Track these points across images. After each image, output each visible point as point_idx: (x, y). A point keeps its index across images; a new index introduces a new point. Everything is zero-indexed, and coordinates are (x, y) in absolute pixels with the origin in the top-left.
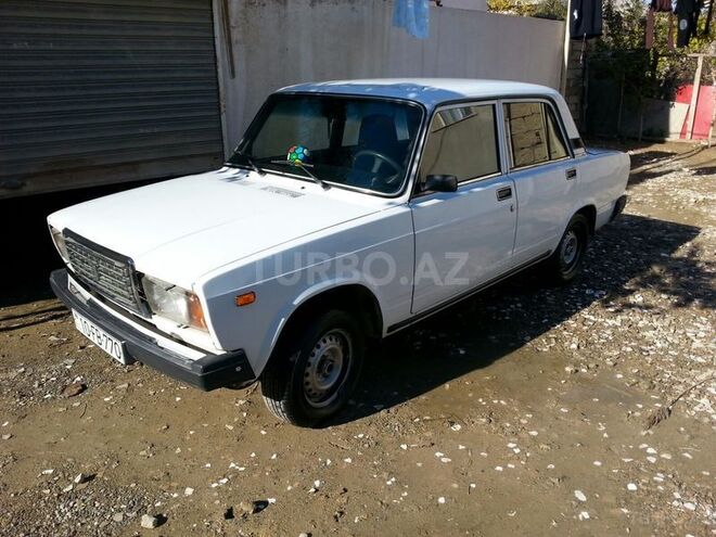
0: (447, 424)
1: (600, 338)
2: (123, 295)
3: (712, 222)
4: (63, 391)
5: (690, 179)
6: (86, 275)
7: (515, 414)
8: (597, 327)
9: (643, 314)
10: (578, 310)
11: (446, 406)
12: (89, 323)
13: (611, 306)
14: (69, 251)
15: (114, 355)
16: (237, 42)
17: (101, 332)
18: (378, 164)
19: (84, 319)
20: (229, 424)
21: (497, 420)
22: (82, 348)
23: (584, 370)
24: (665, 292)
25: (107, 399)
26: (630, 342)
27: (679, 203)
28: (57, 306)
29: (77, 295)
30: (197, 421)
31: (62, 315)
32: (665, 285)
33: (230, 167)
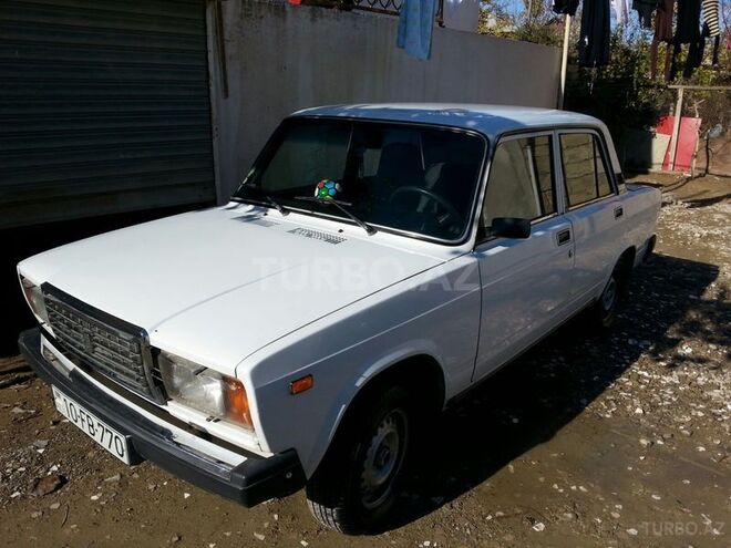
0: (527, 523)
1: (662, 400)
2: (127, 375)
3: (725, 260)
4: (36, 486)
5: (686, 212)
6: (74, 344)
7: (602, 504)
8: (654, 384)
9: (698, 369)
10: (628, 366)
11: (518, 495)
12: (77, 407)
13: (662, 360)
14: (49, 311)
15: (113, 451)
16: (231, 58)
17: (95, 421)
18: (424, 202)
19: (69, 401)
20: (258, 531)
21: (584, 514)
22: (55, 423)
23: (660, 442)
24: (711, 341)
25: (95, 498)
26: (698, 404)
27: (684, 238)
28: (19, 365)
29: (54, 363)
30: (217, 528)
31: (26, 378)
32: (708, 332)
33: (240, 202)
